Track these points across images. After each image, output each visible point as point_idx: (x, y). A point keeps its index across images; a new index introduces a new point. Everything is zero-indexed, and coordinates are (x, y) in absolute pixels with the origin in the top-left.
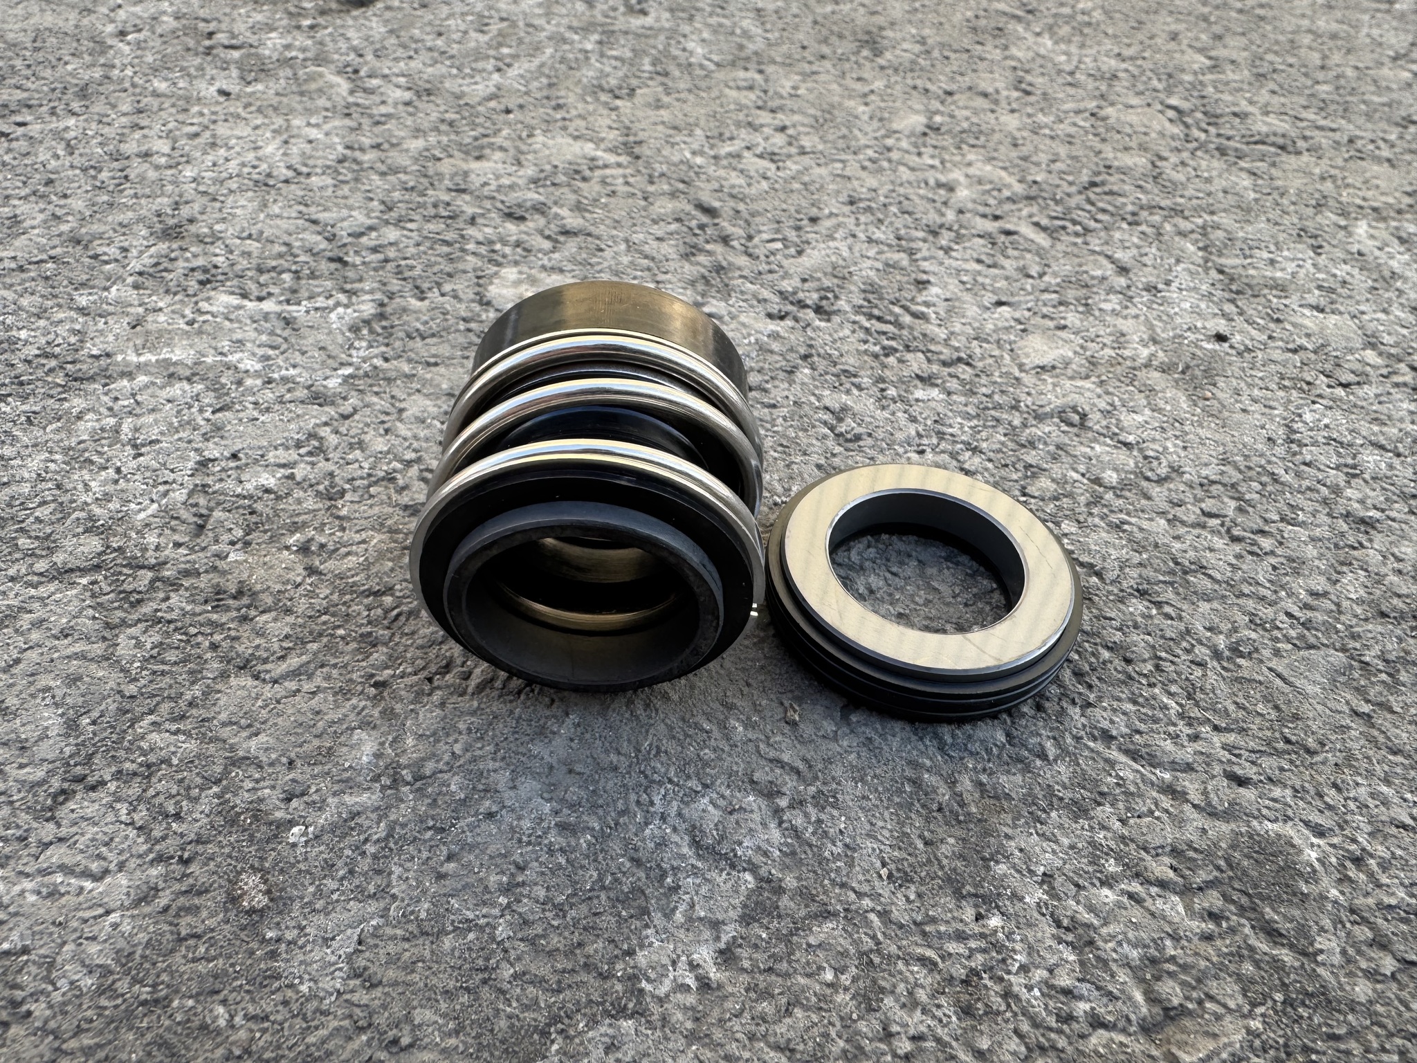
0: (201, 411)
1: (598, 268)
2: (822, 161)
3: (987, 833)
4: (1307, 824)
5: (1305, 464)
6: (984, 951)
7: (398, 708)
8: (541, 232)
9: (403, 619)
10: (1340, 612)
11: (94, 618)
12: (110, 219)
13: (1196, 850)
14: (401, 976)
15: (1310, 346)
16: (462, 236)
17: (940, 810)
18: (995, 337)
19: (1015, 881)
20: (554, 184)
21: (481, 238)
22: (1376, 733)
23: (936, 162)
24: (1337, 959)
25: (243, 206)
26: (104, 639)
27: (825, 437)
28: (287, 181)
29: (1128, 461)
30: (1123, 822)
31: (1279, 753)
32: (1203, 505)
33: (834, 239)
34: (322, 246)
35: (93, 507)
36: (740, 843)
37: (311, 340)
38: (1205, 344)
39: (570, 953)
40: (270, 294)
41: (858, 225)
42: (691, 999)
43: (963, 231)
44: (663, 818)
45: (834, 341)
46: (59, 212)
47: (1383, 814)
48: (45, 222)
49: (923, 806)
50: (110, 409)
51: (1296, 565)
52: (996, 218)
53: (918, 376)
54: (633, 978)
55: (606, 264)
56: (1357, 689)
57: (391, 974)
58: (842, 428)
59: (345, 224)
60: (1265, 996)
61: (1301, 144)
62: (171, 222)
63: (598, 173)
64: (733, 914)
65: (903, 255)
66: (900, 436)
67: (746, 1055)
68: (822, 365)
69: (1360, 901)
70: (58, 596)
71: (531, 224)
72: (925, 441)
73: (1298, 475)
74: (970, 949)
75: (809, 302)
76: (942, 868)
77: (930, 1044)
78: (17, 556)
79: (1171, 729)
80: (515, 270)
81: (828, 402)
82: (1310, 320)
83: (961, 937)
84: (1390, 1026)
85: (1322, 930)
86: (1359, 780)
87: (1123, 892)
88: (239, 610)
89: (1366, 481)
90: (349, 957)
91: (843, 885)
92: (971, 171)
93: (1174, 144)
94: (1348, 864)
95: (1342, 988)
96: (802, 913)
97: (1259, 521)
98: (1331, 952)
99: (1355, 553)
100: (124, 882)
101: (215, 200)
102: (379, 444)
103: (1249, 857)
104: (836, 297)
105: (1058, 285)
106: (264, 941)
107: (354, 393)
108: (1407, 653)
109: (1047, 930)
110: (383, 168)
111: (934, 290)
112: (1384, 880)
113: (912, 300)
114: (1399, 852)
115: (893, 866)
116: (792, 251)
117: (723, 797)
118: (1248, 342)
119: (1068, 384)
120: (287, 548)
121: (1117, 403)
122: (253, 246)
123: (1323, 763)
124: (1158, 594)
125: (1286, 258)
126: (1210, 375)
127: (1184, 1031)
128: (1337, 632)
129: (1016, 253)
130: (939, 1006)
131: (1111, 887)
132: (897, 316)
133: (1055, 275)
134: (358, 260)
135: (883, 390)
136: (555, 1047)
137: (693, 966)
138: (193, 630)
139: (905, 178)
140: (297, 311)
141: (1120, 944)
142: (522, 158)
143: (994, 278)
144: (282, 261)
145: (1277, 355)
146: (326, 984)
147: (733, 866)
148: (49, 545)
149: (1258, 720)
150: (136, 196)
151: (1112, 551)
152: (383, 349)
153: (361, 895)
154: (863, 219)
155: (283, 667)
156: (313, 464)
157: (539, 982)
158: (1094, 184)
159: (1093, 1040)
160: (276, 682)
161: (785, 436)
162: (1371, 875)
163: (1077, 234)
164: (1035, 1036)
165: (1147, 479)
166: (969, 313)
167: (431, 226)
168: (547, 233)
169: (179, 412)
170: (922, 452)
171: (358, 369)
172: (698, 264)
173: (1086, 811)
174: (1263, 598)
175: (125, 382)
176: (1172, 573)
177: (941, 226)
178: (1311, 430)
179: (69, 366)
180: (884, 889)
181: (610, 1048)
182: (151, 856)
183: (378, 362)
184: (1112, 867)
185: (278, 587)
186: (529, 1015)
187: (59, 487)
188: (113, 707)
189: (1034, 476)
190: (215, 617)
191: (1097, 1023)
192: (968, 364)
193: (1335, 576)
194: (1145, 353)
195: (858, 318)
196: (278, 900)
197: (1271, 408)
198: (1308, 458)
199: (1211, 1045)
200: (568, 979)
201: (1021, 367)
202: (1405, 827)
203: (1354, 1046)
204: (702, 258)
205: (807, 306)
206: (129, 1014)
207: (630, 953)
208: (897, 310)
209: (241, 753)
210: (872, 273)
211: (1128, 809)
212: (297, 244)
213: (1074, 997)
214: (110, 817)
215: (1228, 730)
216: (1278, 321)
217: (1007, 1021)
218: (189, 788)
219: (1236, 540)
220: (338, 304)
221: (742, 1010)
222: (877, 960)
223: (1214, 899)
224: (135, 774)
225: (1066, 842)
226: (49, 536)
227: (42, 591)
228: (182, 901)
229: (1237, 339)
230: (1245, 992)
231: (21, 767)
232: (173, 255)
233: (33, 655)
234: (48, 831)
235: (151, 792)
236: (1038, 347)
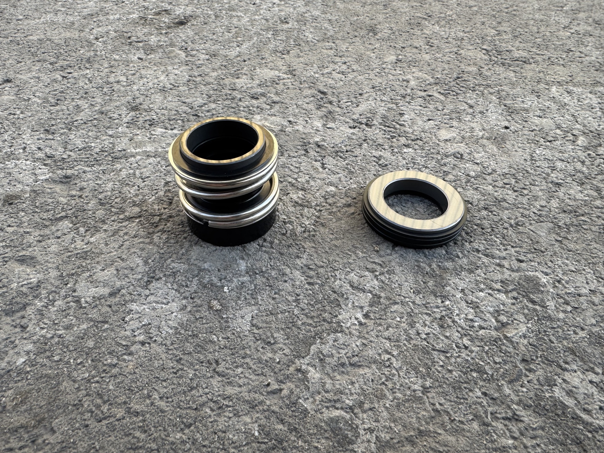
0: (161, 166)
1: (288, 114)
2: (361, 74)
3: (443, 279)
4: (542, 272)
5: (537, 167)
6: (445, 311)
8: (266, 103)
10: (551, 211)
11: (144, 231)
12: (112, 105)
13: (508, 281)
14: (267, 325)
15: (537, 129)
16: (238, 105)
17: (427, 273)
18: (429, 131)
19: (453, 292)
20: (267, 86)
21: (245, 106)
22: (563, 246)
23: (402, 72)
24: (553, 308)
25: (158, 98)
26: (149, 237)
27: (375, 165)
28: (171, 89)
29: (478, 169)
30: (485, 274)
31: (533, 253)
32: (504, 181)
33: (369, 101)
34: (189, 111)
35: (133, 198)
36: (365, 285)
38: (501, 130)
39: (318, 317)
40: (175, 128)
41: (377, 95)
42: (357, 327)
43: (414, 96)
44: (340, 279)
45: (374, 135)
46: (93, 103)
47: (566, 268)
48: (89, 107)
49: (422, 272)
50: (130, 167)
51: (536, 198)
52: (425, 91)
53: (404, 145)
54: (339, 323)
55: (290, 113)
56: (557, 234)
57: (264, 325)
58: (381, 162)
59: (196, 103)
60: (532, 318)
61: (531, 60)
62: (134, 105)
63: (281, 81)
64: (367, 304)
65: (393, 105)
66: (400, 164)
67: (376, 341)
68: (371, 143)
69: (560, 292)
70: (130, 225)
71: (261, 100)
72: (409, 165)
73: (535, 170)
74: (441, 310)
75: (363, 122)
76: (430, 289)
77: (431, 335)
78: (113, 214)
79: (498, 247)
80: (259, 116)
81: (374, 154)
82: (537, 120)
83: (438, 307)
84: (570, 324)
85: (549, 300)
86: (559, 259)
87: (486, 293)
89: (558, 171)
90: (250, 321)
91: (399, 295)
92: (414, 75)
93: (486, 62)
94: (556, 282)
95: (555, 315)
96: (388, 303)
97: (523, 185)
98: (551, 306)
99: (555, 193)
100: (175, 305)
101: (147, 97)
103: (525, 282)
104: (372, 120)
105: (449, 112)
106: (223, 318)
108: (573, 222)
109: (463, 304)
110: (204, 83)
111: (406, 116)
112: (567, 286)
113: (399, 120)
114: (571, 278)
115: (414, 289)
116: (355, 105)
117: (358, 273)
118: (516, 129)
119: (455, 145)
121: (473, 150)
122: (165, 112)
123: (547, 255)
124: (491, 208)
125: (528, 100)
126: (504, 140)
127: (508, 328)
128: (550, 217)
129: (433, 103)
130: (433, 325)
131: (482, 292)
132: (394, 125)
133: (448, 109)
134: (203, 115)
135: (393, 150)
136: (318, 341)
137: (356, 319)
138: (177, 233)
139: (391, 78)
141: (487, 306)
142: (253, 77)
143: (426, 111)
144: (176, 117)
145: (526, 132)
146: (245, 328)
147: (364, 292)
148: (122, 210)
149: (525, 244)
150: (118, 96)
151: (475, 196)
153: (249, 304)
154: (378, 93)
157: (310, 325)
158: (458, 78)
159: (481, 332)
161: (361, 166)
162: (563, 285)
163: (454, 95)
164: (463, 332)
165: (485, 174)
166: (419, 124)
167: (226, 102)
168: (267, 103)
169: (154, 167)
170: (408, 169)
172: (323, 111)
173: (473, 272)
174: (525, 208)
175: (133, 159)
176: (495, 202)
177: (406, 95)
178: (539, 156)
179: (112, 154)
180: (413, 296)
181: (335, 341)
182: (181, 297)
184: (482, 286)
186: (309, 334)
187: (120, 192)
188: (158, 257)
189: (447, 175)
191: (481, 328)
192: (421, 140)
193: (549, 201)
194: (481, 134)
195: (381, 127)
196: (225, 307)
197: (525, 150)
198: (538, 165)
199: (516, 331)
200: (319, 324)
201: (439, 140)
202: (573, 271)
203: (559, 330)
204: (323, 109)
205: (363, 124)
206: (187, 339)
207: (336, 316)
208: (394, 123)
209: (202, 268)
210: (384, 112)
211: (486, 270)
212: (180, 110)
213: (474, 322)
214: (166, 287)
215: (516, 247)
216: (526, 121)
217: (454, 328)
218: (188, 278)
219: (515, 191)
221: (373, 329)
222: (413, 314)
223: (515, 294)
224: (170, 275)
225: (467, 280)
226: (121, 207)
227: (124, 224)
228: (195, 309)
229: (512, 128)
230: (526, 318)
231: (133, 275)
232: (138, 116)
233: (127, 243)
234: (147, 292)
235: (177, 280)
236: (444, 133)
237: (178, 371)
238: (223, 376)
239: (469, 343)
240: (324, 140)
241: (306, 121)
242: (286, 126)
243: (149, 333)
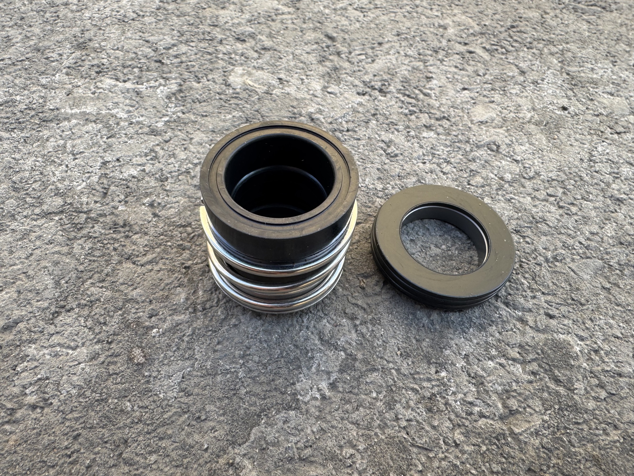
0: (102, 138)
1: (280, 68)
2: (385, 12)
3: (442, 337)
4: (577, 335)
5: (596, 172)
6: (438, 386)
7: (195, 278)
8: (253, 48)
9: (196, 238)
10: (602, 242)
11: (62, 235)
12: (52, 39)
13: (529, 346)
14: (200, 391)
15: (605, 113)
16: (216, 50)
17: (423, 326)
18: (461, 106)
19: (452, 357)
20: (259, 23)
21: (225, 52)
22: (611, 297)
23: (439, 14)
24: (583, 392)
25: (114, 32)
26: (68, 245)
27: (381, 155)
28: (133, 20)
29: (516, 168)
30: (500, 333)
31: (569, 305)
32: (548, 191)
33: (389, 54)
34: (151, 55)
35: (57, 183)
36: (339, 339)
37: (149, 103)
38: (556, 112)
39: (269, 383)
40: (129, 79)
41: (401, 47)
42: (318, 403)
43: (450, 51)
44: (308, 328)
45: (387, 107)
46: (29, 35)
47: (610, 332)
48: (22, 39)
49: (417, 325)
50: (61, 136)
51: (586, 220)
52: (466, 44)
53: (425, 125)
54: (295, 394)
55: (283, 66)
56: (605, 277)
57: (196, 390)
58: (389, 151)
59: (162, 43)
60: (551, 406)
61: (614, 7)
62: (81, 40)
63: (280, 17)
64: (336, 369)
65: (421, 63)
66: (415, 155)
67: (340, 426)
68: (381, 119)
69: (595, 368)
70: (46, 225)
71: (248, 44)
72: (426, 158)
73: (592, 177)
74: (433, 385)
75: (376, 87)
76: (423, 351)
77: (414, 423)
78: (26, 206)
79: (524, 293)
80: (241, 68)
81: (383, 138)
82: (606, 100)
83: (429, 380)
84: (601, 420)
85: (578, 380)
86: (601, 317)
87: (497, 363)
88: (125, 233)
89: (622, 181)
90: (179, 383)
91: (381, 358)
92: (455, 19)
93: (553, 5)
94: (592, 353)
95: (583, 403)
96: (364, 369)
97: (572, 199)
98: (580, 389)
99: (613, 215)
100: (85, 351)
101: (100, 29)
102: (182, 155)
103: (551, 349)
104: (389, 85)
105: (492, 80)
106: (144, 376)
107: (170, 130)
108: (629, 261)
109: (465, 377)
110: (178, 13)
111: (435, 82)
112: (606, 360)
113: (424, 86)
114: (614, 348)
115: (402, 350)
116: (370, 60)
117: (333, 319)
118: (577, 111)
119: (492, 130)
120: (144, 204)
121: (514, 140)
122: (120, 54)
123: (587, 309)
124: (524, 232)
125: (599, 68)
126: (558, 127)
127: (517, 419)
128: (600, 251)
129: (473, 63)
130: (418, 408)
131: (492, 360)
132: (417, 95)
133: (491, 74)
134: (168, 62)
135: (408, 132)
136: (263, 421)
137: (319, 390)
138: (105, 242)
139: (424, 22)
140: (142, 88)
141: (494, 384)
142: (244, 9)
143: (463, 76)
144: (133, 62)
145: (589, 118)
146: (170, 394)
147: (336, 349)
148: (40, 201)
149: (561, 290)
150: (63, 26)
151: (505, 212)
152: (182, 108)
153: (183, 358)
154: (403, 44)
155: (145, 259)
156: (153, 164)
157: (257, 395)
158: (513, 27)
159: (480, 422)
160: (142, 266)
161: (363, 154)
162: (601, 358)
163: (502, 53)
164: (457, 421)
165: (524, 178)
166: (450, 94)
167: (202, 45)
168: (256, 49)
169: (92, 138)
170: (424, 163)
171: (171, 117)
172: (326, 66)
173: (485, 329)
174: (569, 235)
175: (66, 123)
176: (531, 222)
177: (440, 48)
178: (600, 155)
179: (40, 114)
180: (398, 360)
181: (285, 422)
182: (95, 340)
183: (180, 114)
184: (494, 352)
185: (141, 222)
186: (253, 408)
187: (41, 173)
188: (74, 276)
189: (474, 175)
190: (114, 236)
191: (482, 415)
192: (448, 120)
193: (602, 225)
194: (529, 115)
195: (399, 95)
196: (149, 360)
197: (583, 144)
198: (597, 169)
199: (527, 425)
200: (268, 394)
201: (472, 121)
202: (618, 338)
203: (585, 427)
204: (328, 64)
205: (375, 89)
206: (92, 405)
207: (294, 384)
208: (417, 92)
209: (130, 297)
210: (406, 73)
211: (503, 328)
212: (140, 53)
213: (474, 405)
214: (77, 324)
215: (548, 294)
216: (592, 100)
217: (446, 414)
218: (109, 312)
219: (561, 207)
220: (160, 85)
221: (339, 408)
222: (394, 389)
223: (534, 366)
224: (86, 305)
225: (475, 341)
226: (40, 197)
227: (39, 222)
228: (109, 359)
229: (572, 109)
230: (543, 405)
231: (38, 301)
232: (83, 58)
233: (38, 252)
234: (52, 329)
235: (93, 313)
236: (480, 112)
237: (73, 453)
238: (131, 465)
239: (462, 438)
240: (320, 112)
241: (302, 80)
242: (274, 86)
243: (45, 393)
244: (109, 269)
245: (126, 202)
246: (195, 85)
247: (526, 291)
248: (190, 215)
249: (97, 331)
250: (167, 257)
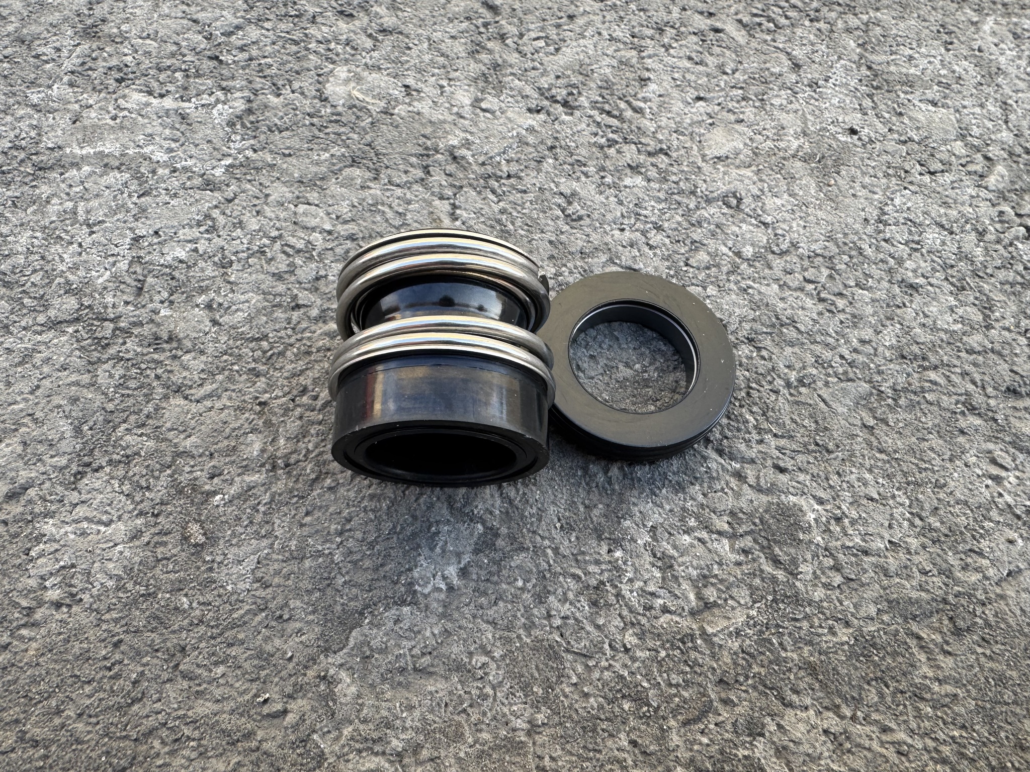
0: (130, 196)
1: (406, 66)
3: (622, 502)
5: (886, 241)
6: (610, 571)
7: (274, 420)
8: (365, 30)
9: (275, 358)
10: (875, 355)
11: (80, 357)
12: (42, 19)
13: (744, 513)
14: (282, 581)
15: (916, 138)
16: (306, 35)
17: (597, 486)
18: (690, 130)
19: (634, 531)
21: (320, 38)
22: (873, 439)
24: (809, 577)
26: (89, 371)
27: (558, 218)
29: (762, 237)
30: (705, 495)
31: (809, 452)
32: (806, 274)
33: (584, 37)
34: (202, 46)
35: (68, 274)
37: (200, 135)
38: (840, 137)
39: (376, 570)
40: (168, 91)
41: (604, 23)
42: (442, 596)
43: (683, 29)
45: (573, 134)
47: (862, 491)
49: (587, 484)
50: (68, 194)
51: (856, 320)
52: (711, 15)
53: (629, 165)
54: (411, 584)
55: (413, 62)
56: (870, 409)
57: (276, 580)
58: (570, 210)
59: (218, 23)
60: (762, 597)
62: (89, 22)
64: (469, 549)
65: (634, 53)
66: (609, 217)
67: (471, 626)
68: (562, 156)
69: (833, 544)
70: (56, 341)
71: (357, 23)
72: (626, 221)
73: (878, 249)
74: (602, 570)
75: (559, 98)
76: (592, 522)
77: (571, 621)
78: (25, 311)
79: (747, 436)
80: (345, 68)
81: (563, 189)
82: (922, 113)
83: (597, 563)
84: (829, 614)
85: (805, 561)
86: (854, 470)
87: (696, 537)
88: (171, 351)
89: (922, 255)
90: (253, 570)
91: (534, 532)
94: (833, 522)
95: (807, 593)
96: (508, 549)
97: (841, 286)
98: (807, 573)
99: (898, 311)
100: (123, 528)
102: (253, 224)
103: (774, 517)
104: (579, 93)
105: (745, 82)
106: (204, 561)
107: (234, 181)
108: (910, 384)
109: (648, 558)
111: (652, 86)
112: (850, 531)
113: (635, 95)
114: (864, 515)
115: (564, 521)
116: (552, 49)
118: (872, 135)
119: (734, 172)
120: (197, 306)
121: (766, 189)
122: (152, 45)
123: (835, 459)
124: (760, 341)
125: (923, 55)
126: (838, 164)
127: (713, 615)
128: (870, 369)
129: (718, 50)
130: (579, 601)
131: (689, 534)
132: (621, 111)
133: (745, 72)
134: (230, 59)
135: (603, 177)
136: (367, 621)
137: (444, 578)
138: (143, 366)
140: (188, 107)
141: (687, 567)
143: (699, 75)
144: (174, 61)
145: (891, 146)
146: (241, 586)
147: (471, 520)
148: (44, 303)
149: (802, 430)
151: (737, 310)
152: (252, 142)
153: (258, 536)
154: (608, 18)
155: (201, 392)
156: (210, 240)
157: (359, 586)
159: (662, 620)
160: (198, 401)
161: (530, 218)
162: (843, 529)
163: (769, 31)
164: (630, 617)
165: (773, 252)
166: (674, 109)
167: (283, 26)
168: (369, 31)
169: (115, 197)
170: (622, 230)
171: (235, 159)
172: (481, 61)
173: (684, 489)
174: (827, 345)
175: (75, 172)
176: (773, 326)
177: (667, 24)
178: (897, 211)
179: (34, 157)
180: (557, 535)
181: (397, 621)
182: (136, 512)
183: (250, 153)
184: (692, 522)
185: (195, 335)
186: (353, 604)
187: (43, 258)
188: (101, 418)
189: (697, 249)
190: (156, 356)
192: (666, 154)
193: (880, 328)
194: (795, 144)
195: (592, 113)
196: (211, 539)
197: (874, 193)
198: (888, 235)
199: (725, 623)
200: (375, 584)
201: (703, 156)
202: (872, 499)
203: (805, 624)
204: (484, 57)
205: (557, 102)
206: (135, 601)
207: (410, 570)
208: (623, 105)
209: (181, 449)
210: (608, 71)
211: (710, 487)
212: (184, 43)
213: (655, 597)
214: (109, 489)
215: (783, 437)
216: (901, 114)
217: (616, 610)
218: (152, 471)
219: (822, 300)
220: (218, 101)
221: (470, 602)
222: (548, 576)
223: (748, 542)
224: (120, 462)
225: (668, 507)
226: (43, 296)
227: (45, 337)
228: (156, 538)
229: (865, 132)
230: (751, 595)
231: (52, 457)
232: (94, 55)
233: (46, 383)
234: (74, 497)
235: (131, 473)
236: (719, 139)
237: (113, 664)
238: (191, 679)
239: (634, 640)
240: (467, 144)
241: (442, 87)
242: (396, 100)
243: (71, 586)
244: (150, 408)
245: (172, 303)
246: (273, 100)
247: (750, 433)
248: (266, 323)
249: (137, 499)
250: (233, 387)
